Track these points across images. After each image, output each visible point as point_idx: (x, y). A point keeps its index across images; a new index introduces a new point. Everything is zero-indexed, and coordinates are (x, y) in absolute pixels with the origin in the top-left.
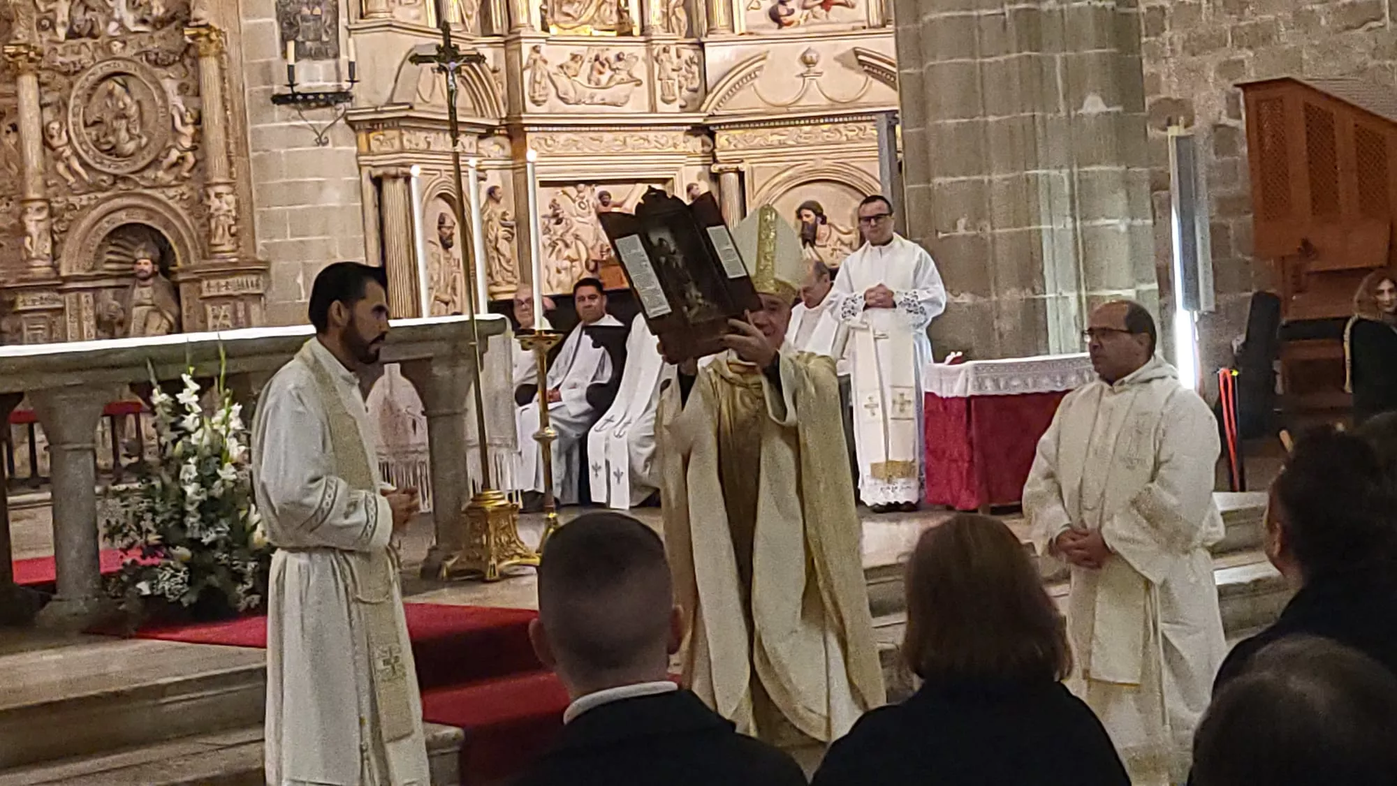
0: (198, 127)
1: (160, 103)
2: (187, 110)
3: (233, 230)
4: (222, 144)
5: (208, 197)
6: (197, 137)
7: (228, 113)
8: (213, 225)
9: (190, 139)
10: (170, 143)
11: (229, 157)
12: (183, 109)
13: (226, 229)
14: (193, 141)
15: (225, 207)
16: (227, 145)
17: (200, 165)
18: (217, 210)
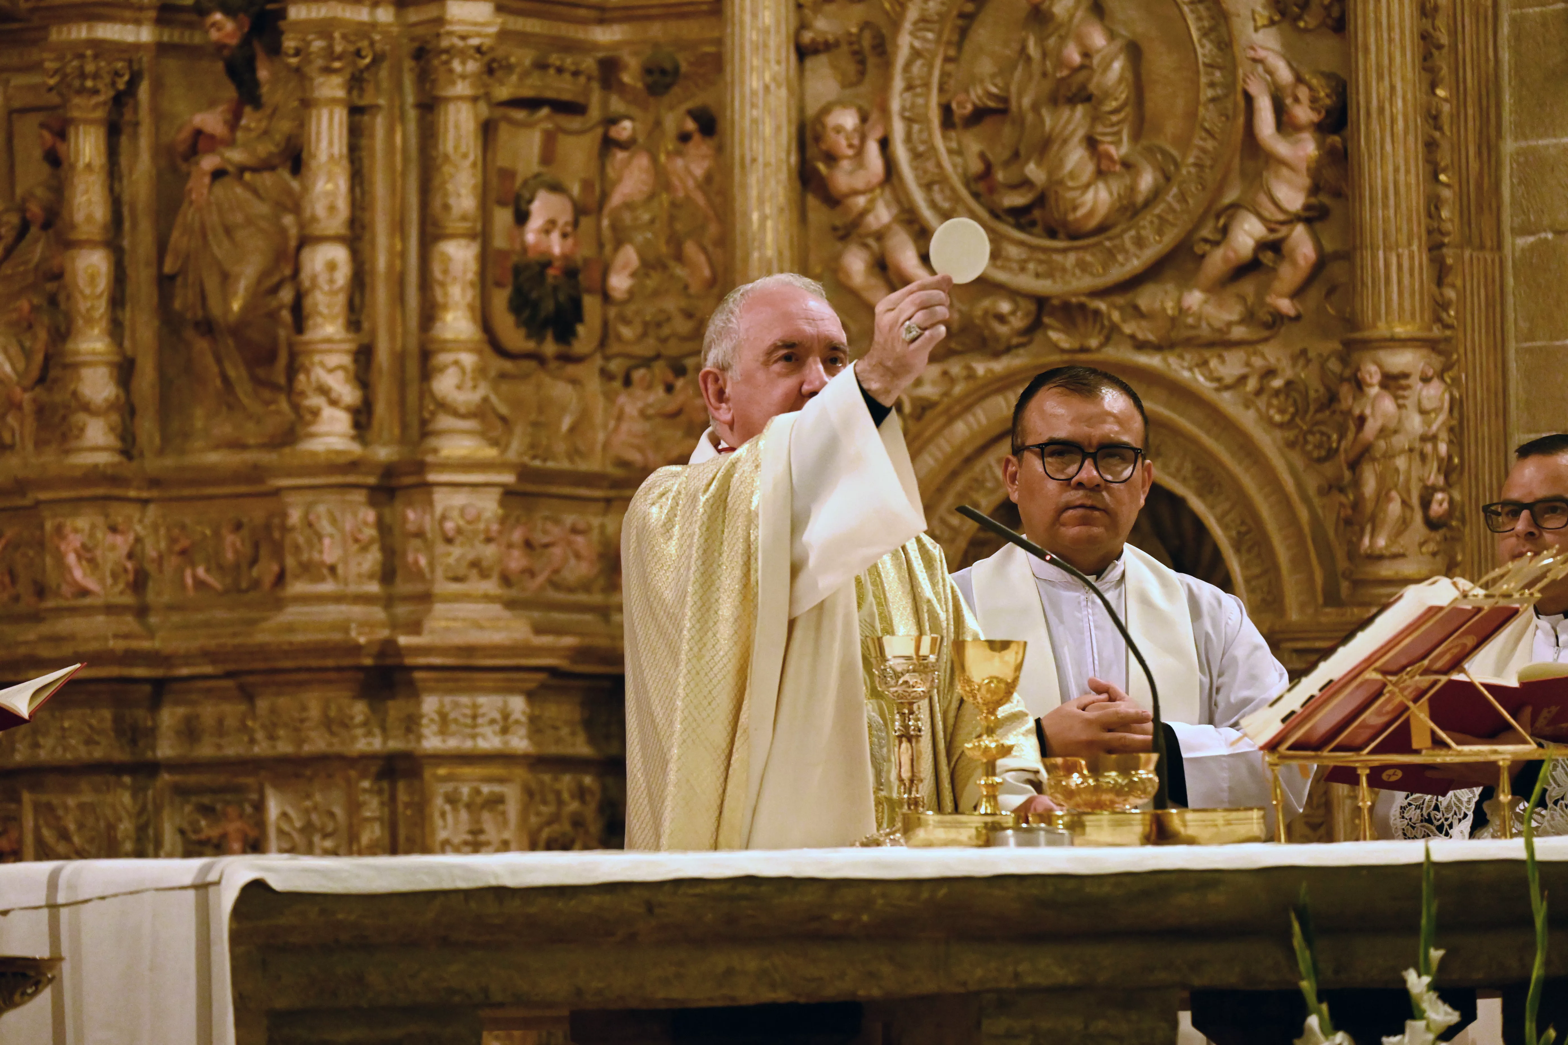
0: (1336, 139)
1: (1205, 50)
2: (1299, 79)
3: (1439, 504)
4: (1415, 200)
5: (1359, 385)
6: (1329, 174)
7: (1441, 92)
8: (1370, 486)
9: (1305, 181)
10: (1231, 196)
11: (1435, 248)
12: (1285, 74)
13: (1415, 501)
14: (1314, 190)
15: (1415, 423)
16: (1433, 205)
17: (1337, 270)
18: (1383, 432)
